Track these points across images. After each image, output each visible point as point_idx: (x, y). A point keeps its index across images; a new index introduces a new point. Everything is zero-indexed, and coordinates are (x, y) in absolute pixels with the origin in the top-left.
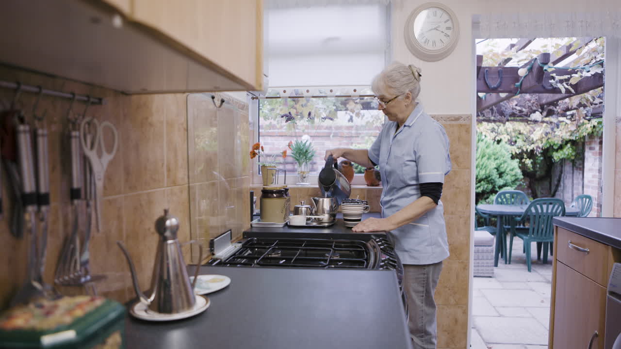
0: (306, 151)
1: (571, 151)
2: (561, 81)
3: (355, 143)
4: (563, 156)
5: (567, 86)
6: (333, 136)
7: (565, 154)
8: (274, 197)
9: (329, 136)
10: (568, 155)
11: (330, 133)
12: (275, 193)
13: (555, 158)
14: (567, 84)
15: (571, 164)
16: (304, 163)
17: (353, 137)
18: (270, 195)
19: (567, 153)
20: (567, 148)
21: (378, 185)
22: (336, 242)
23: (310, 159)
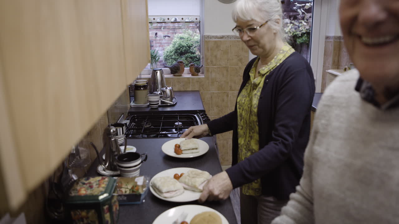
0: (155, 56)
1: (306, 39)
2: (300, 8)
3: (178, 33)
4: (302, 41)
5: (303, 11)
6: (163, 28)
7: (303, 40)
8: (142, 90)
9: (161, 28)
10: (305, 40)
11: (162, 26)
12: (142, 87)
13: (298, 42)
14: (303, 9)
15: (307, 46)
16: (154, 63)
17: (176, 29)
18: (139, 88)
19: (304, 39)
20: (304, 37)
21: (197, 75)
22: (179, 116)
23: (157, 61)
